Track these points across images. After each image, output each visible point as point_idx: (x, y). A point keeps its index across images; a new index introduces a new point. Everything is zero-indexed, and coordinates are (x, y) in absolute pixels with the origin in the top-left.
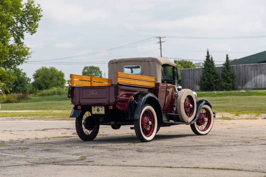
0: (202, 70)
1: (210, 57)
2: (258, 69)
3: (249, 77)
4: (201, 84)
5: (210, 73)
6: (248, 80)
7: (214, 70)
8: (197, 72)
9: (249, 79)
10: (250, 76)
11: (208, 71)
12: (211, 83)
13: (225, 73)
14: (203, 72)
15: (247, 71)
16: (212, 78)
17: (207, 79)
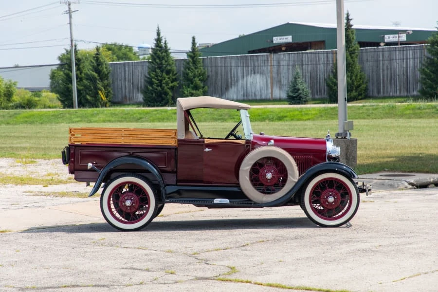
0: (147, 64)
1: (163, 41)
2: (250, 65)
3: (233, 79)
4: (145, 92)
5: (162, 72)
6: (231, 84)
7: (170, 65)
8: (140, 68)
9: (233, 83)
10: (234, 77)
11: (160, 68)
12: (163, 89)
13: (189, 71)
14: (149, 68)
15: (229, 68)
16: (167, 79)
17: (157, 82)
